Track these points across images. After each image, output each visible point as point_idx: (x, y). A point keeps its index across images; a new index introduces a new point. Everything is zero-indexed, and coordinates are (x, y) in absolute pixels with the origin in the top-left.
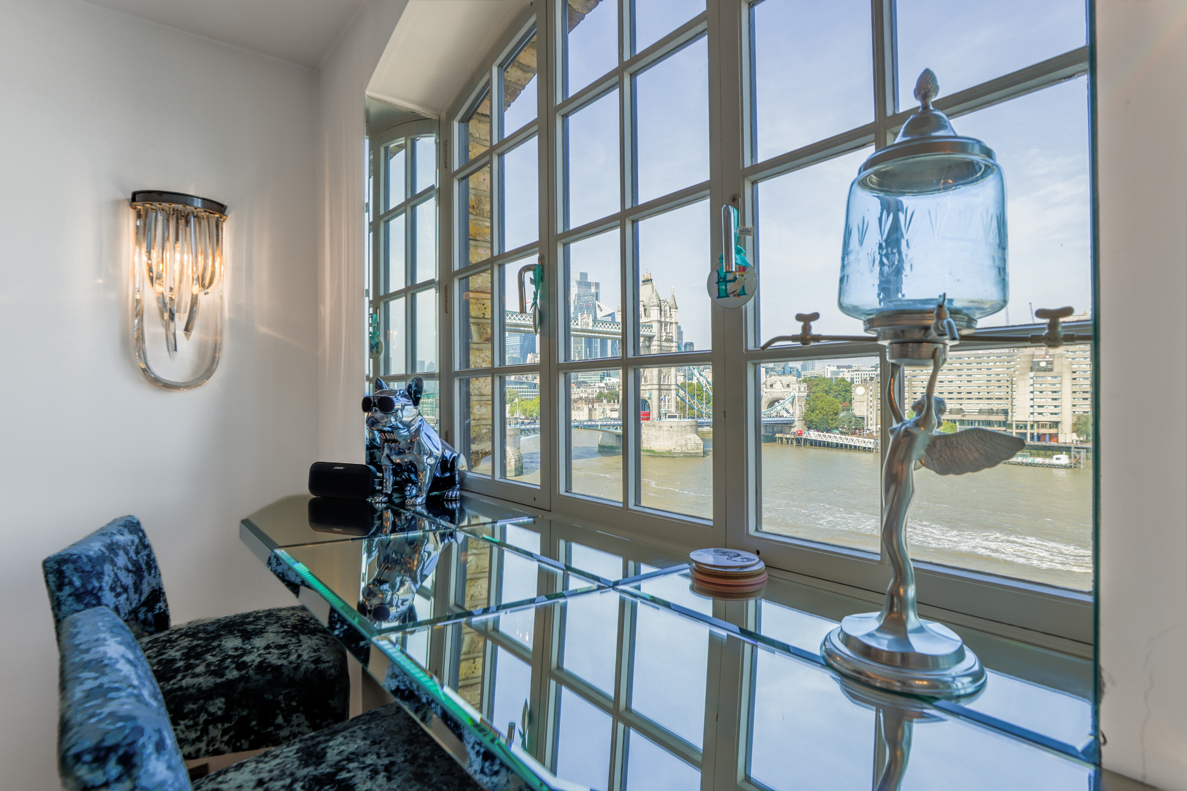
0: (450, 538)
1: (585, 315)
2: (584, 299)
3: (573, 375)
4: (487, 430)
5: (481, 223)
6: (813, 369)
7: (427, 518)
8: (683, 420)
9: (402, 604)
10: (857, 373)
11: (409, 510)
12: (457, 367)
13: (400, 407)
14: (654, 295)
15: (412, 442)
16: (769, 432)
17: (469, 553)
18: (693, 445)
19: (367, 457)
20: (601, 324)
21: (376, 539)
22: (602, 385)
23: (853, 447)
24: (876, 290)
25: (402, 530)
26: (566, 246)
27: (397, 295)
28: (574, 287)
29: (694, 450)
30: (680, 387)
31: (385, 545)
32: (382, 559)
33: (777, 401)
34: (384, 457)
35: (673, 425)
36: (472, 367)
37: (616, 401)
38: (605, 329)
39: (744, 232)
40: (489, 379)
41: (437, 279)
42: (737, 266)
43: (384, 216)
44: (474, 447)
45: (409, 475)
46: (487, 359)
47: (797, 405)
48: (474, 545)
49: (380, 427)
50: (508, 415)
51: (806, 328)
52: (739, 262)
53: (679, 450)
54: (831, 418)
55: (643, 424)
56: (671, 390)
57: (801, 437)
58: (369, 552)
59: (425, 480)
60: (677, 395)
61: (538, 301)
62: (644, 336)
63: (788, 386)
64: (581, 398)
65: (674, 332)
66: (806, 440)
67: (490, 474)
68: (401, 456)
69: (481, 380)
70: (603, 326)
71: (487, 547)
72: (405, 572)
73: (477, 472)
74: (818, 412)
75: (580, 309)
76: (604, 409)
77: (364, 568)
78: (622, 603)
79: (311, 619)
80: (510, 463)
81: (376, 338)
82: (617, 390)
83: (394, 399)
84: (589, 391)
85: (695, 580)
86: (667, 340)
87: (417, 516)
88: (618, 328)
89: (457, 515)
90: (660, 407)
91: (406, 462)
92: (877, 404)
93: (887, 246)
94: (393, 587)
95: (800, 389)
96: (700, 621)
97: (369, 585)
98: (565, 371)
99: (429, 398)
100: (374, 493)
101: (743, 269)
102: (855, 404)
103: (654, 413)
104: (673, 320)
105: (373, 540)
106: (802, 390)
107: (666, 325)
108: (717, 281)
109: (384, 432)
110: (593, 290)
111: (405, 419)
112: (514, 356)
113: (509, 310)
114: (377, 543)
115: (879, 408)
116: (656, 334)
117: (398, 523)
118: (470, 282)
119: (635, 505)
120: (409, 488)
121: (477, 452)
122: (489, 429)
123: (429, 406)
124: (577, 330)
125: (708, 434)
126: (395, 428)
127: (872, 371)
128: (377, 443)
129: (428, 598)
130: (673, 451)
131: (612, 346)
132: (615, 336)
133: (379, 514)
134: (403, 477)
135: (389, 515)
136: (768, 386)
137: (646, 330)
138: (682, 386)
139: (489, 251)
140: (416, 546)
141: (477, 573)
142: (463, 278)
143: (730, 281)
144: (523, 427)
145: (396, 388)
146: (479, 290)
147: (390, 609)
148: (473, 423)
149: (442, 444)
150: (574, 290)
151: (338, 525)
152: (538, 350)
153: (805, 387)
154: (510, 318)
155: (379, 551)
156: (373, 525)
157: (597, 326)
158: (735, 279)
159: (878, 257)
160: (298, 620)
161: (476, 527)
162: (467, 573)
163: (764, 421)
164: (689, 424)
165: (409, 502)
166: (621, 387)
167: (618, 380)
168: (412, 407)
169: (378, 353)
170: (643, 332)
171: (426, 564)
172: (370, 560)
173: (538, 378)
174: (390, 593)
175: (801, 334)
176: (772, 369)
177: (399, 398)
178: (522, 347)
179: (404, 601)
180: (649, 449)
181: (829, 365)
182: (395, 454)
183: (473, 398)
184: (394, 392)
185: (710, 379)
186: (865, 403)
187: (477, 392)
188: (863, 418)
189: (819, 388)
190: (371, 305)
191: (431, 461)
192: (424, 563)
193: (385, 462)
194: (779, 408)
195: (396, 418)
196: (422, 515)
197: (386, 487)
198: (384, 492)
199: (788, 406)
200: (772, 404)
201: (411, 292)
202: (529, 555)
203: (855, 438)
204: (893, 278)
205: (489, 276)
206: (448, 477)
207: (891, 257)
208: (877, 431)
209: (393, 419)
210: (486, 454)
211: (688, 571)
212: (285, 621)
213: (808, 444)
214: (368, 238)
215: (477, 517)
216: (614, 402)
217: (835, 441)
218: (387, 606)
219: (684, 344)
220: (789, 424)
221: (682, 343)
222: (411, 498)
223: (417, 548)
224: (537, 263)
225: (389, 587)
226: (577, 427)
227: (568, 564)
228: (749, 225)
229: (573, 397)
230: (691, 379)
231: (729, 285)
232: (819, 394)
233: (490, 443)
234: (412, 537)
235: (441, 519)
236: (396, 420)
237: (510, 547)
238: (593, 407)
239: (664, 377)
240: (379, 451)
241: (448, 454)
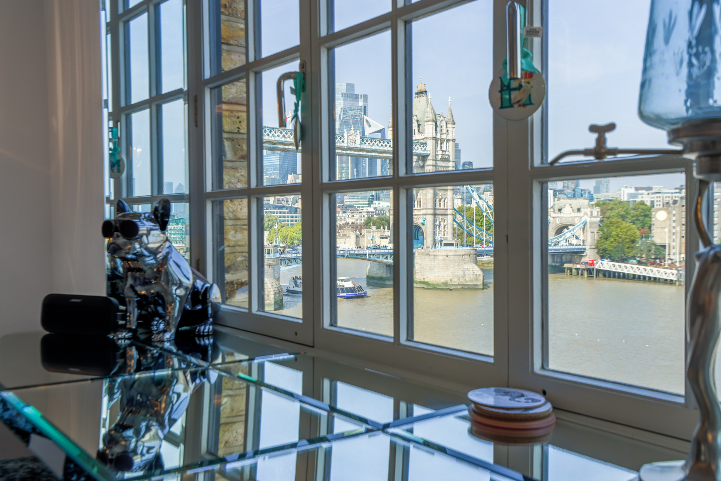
0: (202, 378)
1: (352, 132)
2: (351, 113)
3: (339, 196)
4: (243, 258)
5: (234, 25)
6: (607, 192)
7: (177, 355)
8: (460, 248)
9: (148, 452)
10: (658, 195)
11: (156, 347)
12: (209, 188)
13: (145, 232)
14: (428, 109)
15: (159, 271)
16: (557, 262)
17: (224, 394)
18: (472, 276)
19: (108, 288)
20: (369, 141)
21: (119, 380)
22: (371, 209)
23: (652, 279)
24: (683, 97)
25: (148, 369)
26: (330, 51)
27: (140, 106)
28: (339, 100)
29: (472, 281)
30: (457, 211)
31: (128, 386)
32: (125, 401)
33: (566, 227)
34: (128, 288)
35: (450, 254)
36: (226, 187)
37: (386, 227)
38: (373, 147)
39: (531, 32)
40: (245, 201)
41: (186, 89)
42: (523, 72)
43: (123, 15)
44: (229, 277)
45: (156, 308)
46: (242, 179)
47: (589, 232)
48: (229, 385)
49: (123, 254)
50: (266, 243)
51: (601, 141)
52: (525, 67)
53: (456, 281)
54: (627, 246)
55: (416, 253)
56: (447, 215)
57: (592, 267)
58: (111, 394)
59: (174, 313)
60: (454, 220)
61: (299, 113)
62: (417, 155)
63: (579, 210)
64: (347, 224)
65: (451, 150)
66: (598, 271)
67: (247, 306)
68: (147, 287)
69: (236, 202)
70: (371, 144)
71: (243, 388)
72: (151, 415)
73: (232, 304)
74: (612, 239)
75: (346, 124)
76: (373, 236)
77: (105, 414)
78: (393, 447)
79: (43, 470)
80: (268, 296)
81: (117, 155)
82: (388, 215)
83: (139, 223)
84: (356, 215)
85: (474, 422)
86: (444, 159)
87: (165, 353)
88: (388, 145)
89: (210, 352)
90: (435, 234)
91: (153, 294)
92: (680, 230)
93: (697, 45)
94: (137, 433)
95: (592, 214)
96: (480, 468)
97: (110, 431)
98: (329, 192)
99: (178, 224)
100: (117, 328)
101: (529, 75)
102: (655, 231)
103: (429, 241)
104: (450, 137)
105: (115, 381)
106: (595, 214)
107: (442, 143)
108: (499, 89)
109: (128, 260)
110: (361, 103)
111: (150, 246)
112: (273, 177)
113: (267, 125)
114: (119, 384)
115: (684, 235)
116: (431, 152)
117: (144, 361)
118: (223, 92)
119: (408, 340)
120: (156, 322)
121: (232, 283)
122: (245, 256)
123: (178, 233)
124: (343, 149)
125: (489, 263)
126: (139, 256)
127: (676, 193)
128: (120, 272)
129: (177, 445)
130: (449, 282)
131: (382, 166)
132: (385, 155)
133: (121, 351)
134: (150, 310)
135: (134, 352)
136: (556, 210)
137: (420, 148)
138: (460, 211)
139: (243, 57)
140: (164, 386)
141: (232, 417)
142: (215, 88)
143: (515, 89)
144: (283, 256)
145: (140, 211)
146: (233, 101)
147: (134, 458)
148: (227, 250)
149: (194, 273)
150: (340, 104)
151: (75, 365)
152: (299, 170)
153: (598, 212)
154: (268, 135)
155: (122, 393)
156: (115, 364)
157: (365, 143)
158: (520, 86)
159: (686, 57)
160: (28, 473)
161: (231, 365)
162: (222, 416)
163: (552, 250)
164: (467, 253)
165: (155, 338)
166: (392, 212)
167: (388, 204)
168: (158, 232)
169: (120, 171)
170: (417, 150)
171: (175, 407)
172: (112, 403)
173: (300, 201)
174: (134, 440)
175: (595, 148)
176: (561, 192)
177: (145, 222)
178: (281, 166)
179: (150, 449)
180: (422, 280)
181: (626, 187)
182: (140, 284)
183: (228, 223)
184: (138, 215)
185: (491, 203)
186: (667, 230)
187: (231, 216)
188: (664, 247)
189: (614, 213)
190: (111, 117)
191: (181, 292)
192: (173, 405)
193: (128, 293)
194: (568, 235)
195: (141, 243)
196: (170, 352)
197: (130, 321)
198: (128, 326)
199: (578, 231)
200: (560, 231)
201: (156, 103)
202: (290, 395)
203: (655, 269)
204: (703, 82)
205: (244, 85)
206: (200, 310)
207: (702, 56)
208: (680, 262)
209: (137, 246)
210: (242, 284)
211: (466, 413)
212: (12, 474)
213: (601, 275)
214: (105, 40)
215: (232, 354)
216: (384, 228)
217: (631, 272)
218: (131, 455)
219: (462, 164)
220: (579, 253)
221: (460, 162)
222: (159, 333)
223: (165, 389)
224: (297, 70)
225: (134, 433)
226: (343, 256)
227: (333, 405)
228: (537, 24)
229: (339, 223)
230: (469, 203)
231: (514, 94)
232: (614, 220)
233: (246, 273)
234: (159, 376)
235: (192, 356)
236: (141, 247)
237: (269, 387)
238: (361, 234)
239: (440, 200)
240: (122, 282)
241: (199, 284)
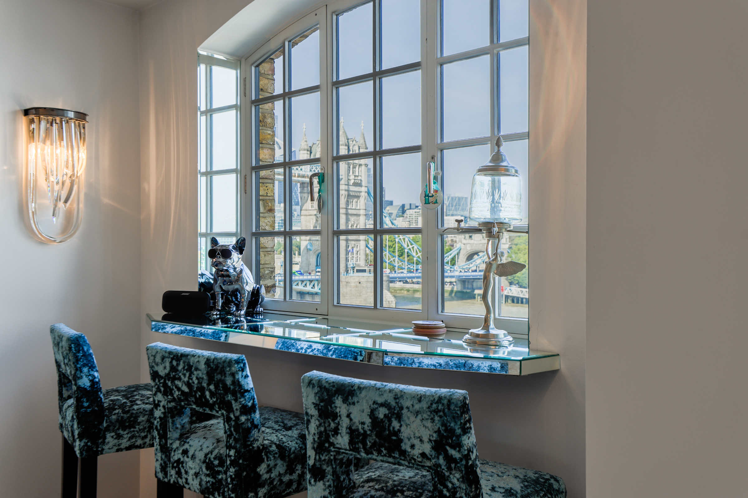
5: (265, 132)
8: (373, 274)
12: (254, 230)
15: (238, 277)
34: (218, 287)
35: (362, 280)
39: (437, 174)
42: (434, 190)
51: (459, 225)
56: (360, 240)
59: (245, 300)
60: (367, 246)
65: (363, 175)
66: (507, 297)
67: (283, 298)
68: (229, 286)
85: (415, 332)
86: (356, 184)
91: (231, 289)
98: (337, 235)
107: (354, 167)
108: (424, 196)
109: (222, 270)
116: (343, 177)
119: (380, 307)
120: (232, 306)
143: (430, 197)
158: (433, 196)
182: (225, 284)
183: (261, 250)
189: (522, 240)
191: (248, 289)
194: (479, 261)
198: (216, 308)
200: (470, 257)
222: (236, 312)
228: (439, 170)
